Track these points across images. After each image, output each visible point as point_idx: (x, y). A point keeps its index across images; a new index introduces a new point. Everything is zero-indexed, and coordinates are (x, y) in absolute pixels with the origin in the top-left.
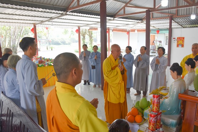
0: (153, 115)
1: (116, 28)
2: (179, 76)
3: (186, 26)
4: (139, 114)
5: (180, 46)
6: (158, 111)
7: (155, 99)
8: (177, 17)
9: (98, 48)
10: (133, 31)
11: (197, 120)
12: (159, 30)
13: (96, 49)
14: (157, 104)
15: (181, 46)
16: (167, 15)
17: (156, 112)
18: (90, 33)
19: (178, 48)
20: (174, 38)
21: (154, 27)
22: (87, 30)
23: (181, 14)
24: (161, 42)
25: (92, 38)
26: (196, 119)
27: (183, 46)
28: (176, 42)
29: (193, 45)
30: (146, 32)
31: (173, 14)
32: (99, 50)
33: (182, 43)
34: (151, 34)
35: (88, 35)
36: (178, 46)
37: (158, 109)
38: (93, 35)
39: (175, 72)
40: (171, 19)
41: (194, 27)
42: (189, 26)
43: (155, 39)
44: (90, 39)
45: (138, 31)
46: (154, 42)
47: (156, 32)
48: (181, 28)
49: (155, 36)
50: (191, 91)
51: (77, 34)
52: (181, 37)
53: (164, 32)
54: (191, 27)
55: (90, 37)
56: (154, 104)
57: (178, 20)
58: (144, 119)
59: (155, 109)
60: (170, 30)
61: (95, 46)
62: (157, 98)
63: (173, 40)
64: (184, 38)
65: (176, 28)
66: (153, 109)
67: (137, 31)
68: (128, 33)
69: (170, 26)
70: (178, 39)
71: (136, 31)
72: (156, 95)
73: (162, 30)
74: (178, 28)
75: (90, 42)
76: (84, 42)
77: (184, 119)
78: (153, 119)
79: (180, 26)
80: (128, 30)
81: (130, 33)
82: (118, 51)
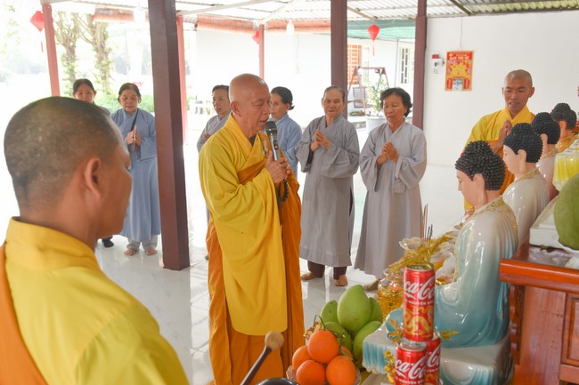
0: (408, 353)
1: (210, 16)
3: (477, 8)
4: (340, 354)
5: (458, 87)
6: (427, 337)
7: (417, 285)
9: (139, 95)
10: (280, 26)
11: (568, 361)
12: (378, 25)
13: (133, 99)
14: (425, 307)
15: (461, 86)
17: (420, 339)
18: (98, 35)
19: (449, 93)
20: (435, 56)
21: (358, 11)
22: (85, 19)
24: (384, 72)
25: (106, 54)
26: (565, 356)
27: (467, 84)
28: (443, 70)
29: (509, 76)
30: (332, 34)
33: (463, 74)
34: (350, 42)
35: (87, 40)
36: (449, 85)
37: (427, 329)
38: (109, 44)
39: (479, 178)
41: (508, 11)
42: (490, 8)
43: (359, 59)
44: (100, 59)
45: (300, 26)
46: (360, 71)
47: (366, 33)
48: (460, 15)
49: (360, 47)
50: (542, 247)
51: (42, 36)
52: (460, 50)
53: (396, 31)
54: (494, 12)
55: (97, 50)
56: (409, 307)
58: (363, 370)
59: (416, 328)
60: (422, 22)
61: (126, 87)
62: (422, 281)
63: (430, 62)
64: (470, 55)
65: (442, 16)
66: (409, 326)
67: (295, 27)
68: (257, 35)
69: (419, 7)
70: (448, 58)
71: (290, 27)
72: (417, 272)
73: (388, 23)
74: (447, 15)
75: (98, 72)
76: (72, 71)
77: (522, 360)
78: (411, 367)
79: (456, 9)
80: (257, 24)
81: (267, 34)
82: (261, 105)
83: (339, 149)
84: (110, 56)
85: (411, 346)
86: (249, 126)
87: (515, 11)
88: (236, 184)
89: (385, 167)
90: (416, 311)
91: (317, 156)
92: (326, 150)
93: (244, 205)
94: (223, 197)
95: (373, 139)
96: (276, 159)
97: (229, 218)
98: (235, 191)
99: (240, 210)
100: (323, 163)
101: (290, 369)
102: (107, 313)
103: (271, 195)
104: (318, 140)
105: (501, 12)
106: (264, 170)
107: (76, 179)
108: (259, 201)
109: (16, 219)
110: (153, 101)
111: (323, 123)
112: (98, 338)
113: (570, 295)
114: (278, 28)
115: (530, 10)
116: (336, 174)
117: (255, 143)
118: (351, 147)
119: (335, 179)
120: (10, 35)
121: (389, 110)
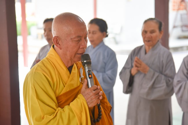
82: (79, 41)
83: (157, 74)
86: (68, 58)
88: (55, 107)
92: (145, 75)
94: (43, 118)
96: (90, 86)
98: (53, 113)
104: (136, 66)
106: (80, 96)
117: (73, 71)
118: (168, 72)
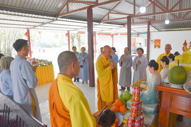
0: (134, 104)
1: (102, 32)
2: (155, 71)
3: (161, 30)
4: (122, 105)
6: (138, 101)
7: (136, 90)
8: (154, 22)
10: (117, 34)
12: (139, 34)
13: (84, 50)
14: (138, 95)
15: (158, 47)
16: (145, 21)
17: (137, 101)
18: (78, 37)
19: (155, 49)
21: (134, 31)
22: (76, 34)
23: (157, 20)
24: (141, 44)
26: (170, 107)
27: (159, 47)
28: (154, 43)
29: (166, 45)
31: (150, 19)
32: (87, 51)
33: (158, 44)
34: (132, 37)
35: (76, 38)
36: (155, 47)
37: (138, 99)
38: (80, 39)
39: (153, 68)
40: (149, 24)
41: (169, 31)
42: (164, 30)
43: (135, 41)
44: (79, 42)
45: (121, 34)
46: (135, 44)
47: (136, 35)
48: (158, 31)
49: (135, 38)
50: (166, 83)
51: (67, 38)
52: (158, 39)
53: (143, 35)
54: (165, 31)
55: (78, 40)
57: (155, 25)
58: (127, 109)
59: (136, 99)
60: (149, 33)
62: (137, 89)
63: (151, 42)
64: (160, 40)
68: (112, 36)
69: (148, 30)
70: (155, 41)
71: (119, 34)
72: (136, 87)
73: (141, 33)
74: (155, 32)
75: (78, 45)
76: (73, 45)
77: (161, 108)
78: (134, 107)
79: (157, 30)
80: (112, 34)
81: (114, 36)
83: (128, 61)
84: (81, 41)
85: (135, 103)
87: (170, 31)
89: (138, 66)
90: (136, 95)
91: (123, 63)
93: (104, 74)
94: (100, 71)
95: (135, 59)
97: (101, 76)
98: (102, 70)
99: (103, 74)
100: (124, 64)
101: (112, 108)
102: (74, 91)
103: (110, 72)
104: (123, 59)
105: (167, 31)
106: (109, 66)
107: (70, 66)
108: (108, 73)
109: (59, 73)
110: (88, 51)
111: (124, 56)
112: (73, 96)
113: (172, 94)
114: (117, 35)
115: (174, 30)
116: (127, 67)
119: (127, 68)
120: (62, 38)
121: (139, 53)
